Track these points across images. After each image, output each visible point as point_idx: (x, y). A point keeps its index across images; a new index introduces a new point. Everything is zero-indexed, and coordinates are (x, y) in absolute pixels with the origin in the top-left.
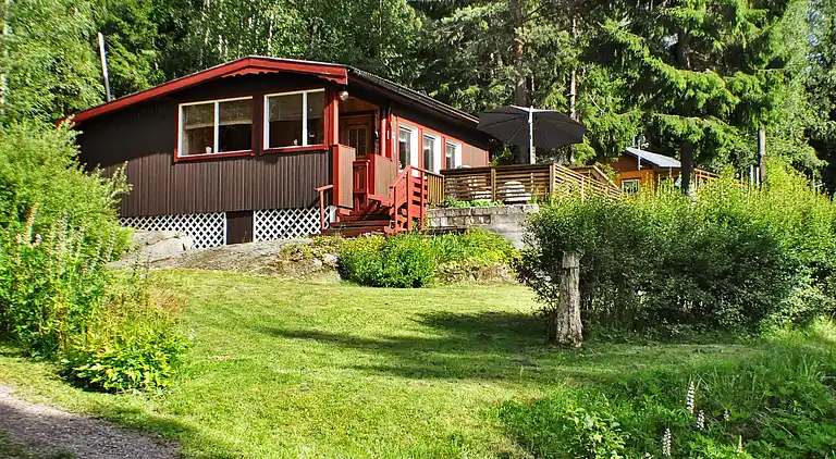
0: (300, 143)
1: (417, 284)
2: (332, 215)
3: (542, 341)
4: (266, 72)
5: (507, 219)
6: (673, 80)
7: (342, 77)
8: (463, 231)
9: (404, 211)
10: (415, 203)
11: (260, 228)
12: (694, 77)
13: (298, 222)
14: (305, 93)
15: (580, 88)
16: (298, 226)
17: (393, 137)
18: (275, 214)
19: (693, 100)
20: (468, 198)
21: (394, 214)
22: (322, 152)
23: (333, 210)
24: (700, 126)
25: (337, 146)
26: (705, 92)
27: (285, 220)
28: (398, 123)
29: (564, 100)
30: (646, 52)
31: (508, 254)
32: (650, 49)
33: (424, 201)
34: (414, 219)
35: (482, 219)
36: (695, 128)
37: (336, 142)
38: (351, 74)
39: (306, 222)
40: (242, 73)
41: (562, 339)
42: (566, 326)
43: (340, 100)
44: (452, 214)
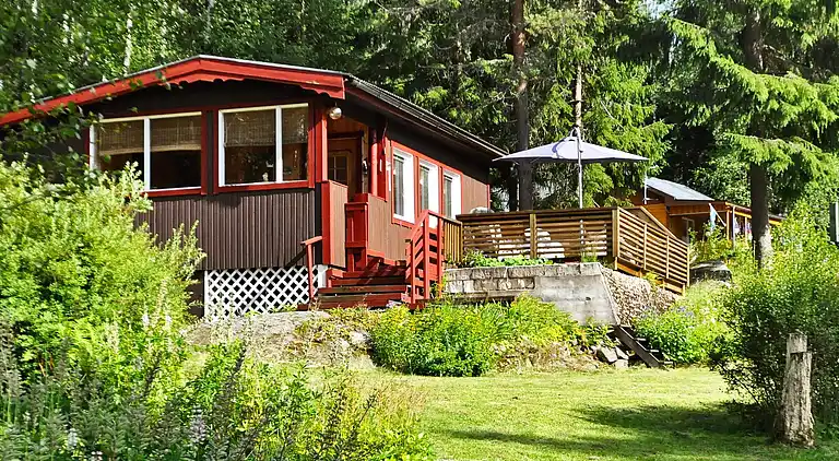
0: (272, 177)
1: (477, 372)
2: (321, 279)
3: (763, 439)
4: (224, 79)
5: (558, 283)
6: (753, 89)
7: (337, 89)
8: (510, 299)
9: (420, 271)
10: (432, 260)
11: (215, 295)
12: (778, 83)
13: (271, 287)
14: (278, 109)
15: (590, 92)
16: (271, 293)
17: (388, 169)
18: (236, 277)
19: (778, 114)
20: (492, 253)
21: (411, 276)
22: (305, 190)
23: (322, 270)
24: (785, 151)
25: (325, 182)
26: (793, 104)
27: (252, 283)
28: (393, 149)
29: (568, 110)
30: (712, 49)
31: (568, 329)
32: (715, 44)
33: (442, 258)
34: (432, 282)
35: (522, 283)
36: (779, 153)
37: (325, 178)
38: (349, 84)
39: (282, 286)
40: (190, 80)
41: (792, 436)
42: (796, 421)
43: (329, 119)
44: (480, 275)
